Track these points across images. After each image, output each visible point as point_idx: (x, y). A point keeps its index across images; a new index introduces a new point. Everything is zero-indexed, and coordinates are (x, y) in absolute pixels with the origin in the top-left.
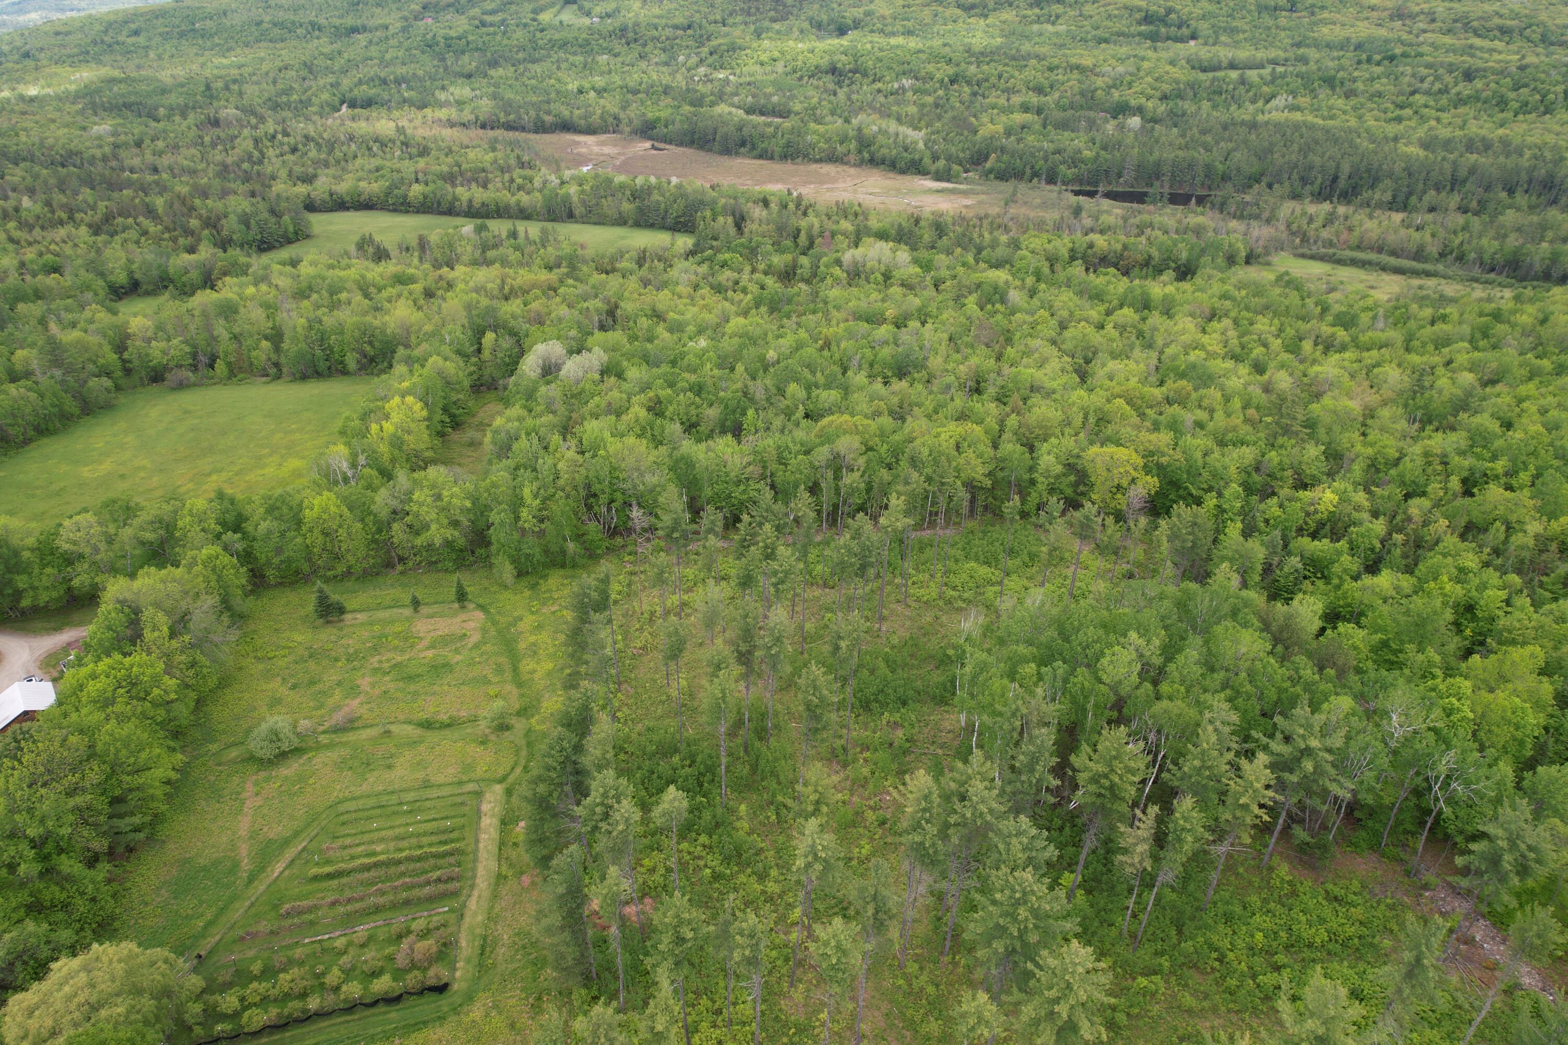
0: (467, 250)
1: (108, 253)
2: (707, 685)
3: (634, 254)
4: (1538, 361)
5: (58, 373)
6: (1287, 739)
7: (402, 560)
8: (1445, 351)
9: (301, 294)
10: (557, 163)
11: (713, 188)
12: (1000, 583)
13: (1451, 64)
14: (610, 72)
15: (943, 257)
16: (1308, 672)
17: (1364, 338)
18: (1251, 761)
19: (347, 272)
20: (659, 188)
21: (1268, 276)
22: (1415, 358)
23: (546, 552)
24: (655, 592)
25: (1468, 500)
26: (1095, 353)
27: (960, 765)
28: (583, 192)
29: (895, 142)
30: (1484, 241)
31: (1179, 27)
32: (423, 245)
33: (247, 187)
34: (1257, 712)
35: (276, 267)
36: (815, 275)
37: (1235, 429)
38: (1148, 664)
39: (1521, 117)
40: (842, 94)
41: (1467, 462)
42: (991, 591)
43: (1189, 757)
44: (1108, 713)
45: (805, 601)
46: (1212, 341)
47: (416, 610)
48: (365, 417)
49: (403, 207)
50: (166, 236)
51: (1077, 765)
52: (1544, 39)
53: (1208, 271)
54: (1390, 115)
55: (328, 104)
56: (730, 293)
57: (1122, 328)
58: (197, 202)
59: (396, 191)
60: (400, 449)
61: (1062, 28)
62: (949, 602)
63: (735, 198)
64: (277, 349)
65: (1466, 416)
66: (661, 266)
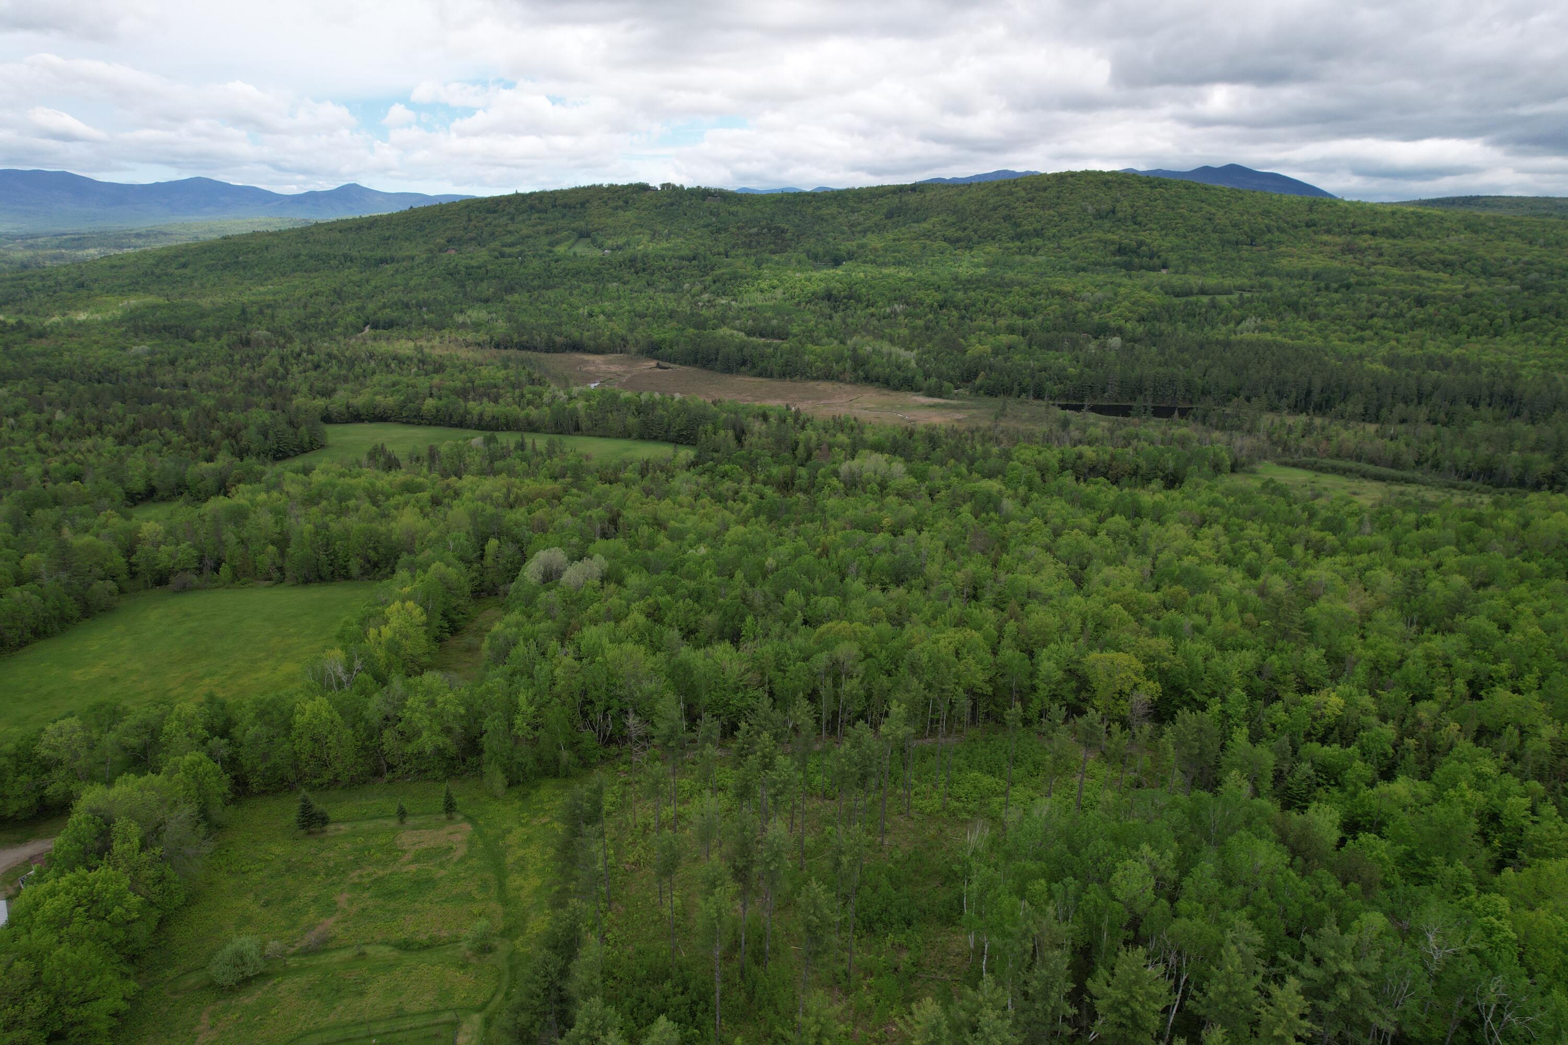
0: (475, 460)
1: (130, 461)
2: (702, 903)
3: (637, 465)
4: (1526, 564)
5: (64, 576)
6: (1318, 962)
7: (391, 767)
8: (1434, 554)
9: (311, 500)
10: (566, 380)
11: (714, 403)
12: (1005, 793)
13: (1402, 292)
14: (619, 298)
15: (937, 468)
16: (1333, 887)
17: (1354, 541)
18: (1281, 987)
19: (358, 480)
20: (663, 403)
21: (1254, 483)
22: (1405, 562)
23: (539, 760)
24: (650, 803)
25: (1476, 703)
26: (1090, 559)
27: (970, 991)
28: (590, 406)
29: (888, 361)
30: (1457, 450)
31: (1151, 258)
32: (433, 455)
33: (269, 400)
34: (1283, 932)
35: (289, 475)
36: (813, 485)
37: (1233, 633)
38: (1162, 879)
39: (1473, 338)
40: (837, 318)
41: (1470, 665)
42: (996, 802)
43: (1213, 981)
44: (1123, 933)
45: (804, 813)
46: (1204, 546)
47: (402, 821)
48: (364, 621)
49: (417, 419)
50: (188, 445)
51: (1094, 991)
52: (1484, 271)
53: (1196, 479)
54: (1352, 336)
55: (352, 325)
56: (730, 503)
57: (1114, 535)
58: (221, 414)
59: (410, 405)
60: (397, 654)
61: (1041, 259)
62: (953, 814)
63: (736, 413)
64: (282, 554)
65: (1462, 618)
66: (663, 476)
